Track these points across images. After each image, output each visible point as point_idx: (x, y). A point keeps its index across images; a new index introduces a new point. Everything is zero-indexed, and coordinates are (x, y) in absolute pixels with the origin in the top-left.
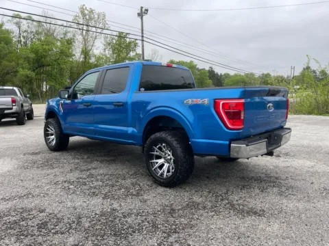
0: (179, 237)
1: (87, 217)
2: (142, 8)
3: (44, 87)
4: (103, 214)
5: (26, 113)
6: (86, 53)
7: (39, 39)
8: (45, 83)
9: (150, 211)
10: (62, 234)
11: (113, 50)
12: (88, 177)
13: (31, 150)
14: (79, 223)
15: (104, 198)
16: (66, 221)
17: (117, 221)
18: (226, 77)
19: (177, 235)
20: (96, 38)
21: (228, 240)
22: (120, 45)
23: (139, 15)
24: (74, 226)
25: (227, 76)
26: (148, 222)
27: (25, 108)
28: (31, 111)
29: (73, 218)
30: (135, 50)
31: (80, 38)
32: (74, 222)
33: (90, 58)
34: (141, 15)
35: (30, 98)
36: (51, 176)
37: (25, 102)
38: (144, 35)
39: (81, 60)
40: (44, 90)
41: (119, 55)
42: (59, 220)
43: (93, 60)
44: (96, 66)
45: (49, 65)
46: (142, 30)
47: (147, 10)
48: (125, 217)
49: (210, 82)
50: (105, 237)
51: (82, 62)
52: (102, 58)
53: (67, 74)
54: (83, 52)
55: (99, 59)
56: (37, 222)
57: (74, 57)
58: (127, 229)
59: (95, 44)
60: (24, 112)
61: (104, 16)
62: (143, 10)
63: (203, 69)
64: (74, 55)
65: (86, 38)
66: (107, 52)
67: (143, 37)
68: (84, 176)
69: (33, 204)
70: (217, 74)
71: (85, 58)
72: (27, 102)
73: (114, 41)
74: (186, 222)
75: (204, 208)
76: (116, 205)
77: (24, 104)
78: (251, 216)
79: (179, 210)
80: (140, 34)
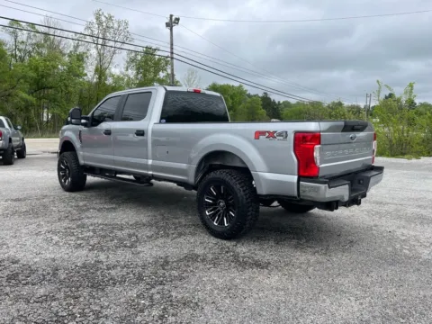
0: (163, 289)
1: (65, 269)
2: (171, 16)
3: (45, 115)
4: (84, 266)
5: (16, 150)
6: (100, 71)
7: (39, 54)
8: (46, 110)
9: (140, 263)
10: (33, 285)
11: (138, 69)
12: (78, 226)
13: (15, 195)
14: (55, 274)
15: (90, 250)
16: (40, 272)
17: (99, 273)
18: (285, 106)
19: (161, 287)
20: (114, 53)
21: (216, 292)
22: (146, 62)
23: (167, 25)
24: (48, 277)
25: (287, 104)
26: (134, 274)
27: (15, 144)
28: (23, 147)
29: (49, 270)
30: (165, 70)
31: (94, 52)
32: (49, 274)
33: (106, 79)
34: (170, 25)
35: (21, 130)
36: (34, 226)
37: (14, 135)
38: (174, 51)
39: (95, 80)
40: (45, 119)
41: (145, 75)
42: (33, 272)
43: (110, 81)
44: (114, 89)
45: (51, 88)
46: (172, 45)
47: (178, 19)
48: (109, 268)
49: (263, 111)
50: (81, 289)
51: (96, 83)
52: (123, 79)
53: (76, 99)
54: (96, 70)
55: (117, 80)
56: (7, 272)
57: (85, 78)
58: (108, 281)
59: (113, 61)
60: (13, 148)
61: (127, 24)
62: (173, 18)
63: (255, 96)
64: (86, 75)
65: (102, 52)
66: (130, 71)
67: (172, 53)
68: (74, 226)
69: (6, 255)
70: (274, 102)
71: (100, 78)
72: (17, 135)
73: (139, 58)
74: (177, 274)
75: (203, 260)
76: (102, 257)
77: (13, 139)
78: (253, 269)
79: (173, 263)
80: (169, 50)
